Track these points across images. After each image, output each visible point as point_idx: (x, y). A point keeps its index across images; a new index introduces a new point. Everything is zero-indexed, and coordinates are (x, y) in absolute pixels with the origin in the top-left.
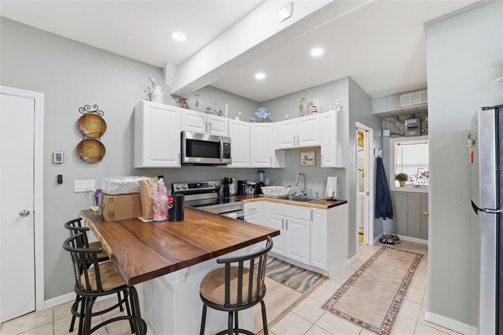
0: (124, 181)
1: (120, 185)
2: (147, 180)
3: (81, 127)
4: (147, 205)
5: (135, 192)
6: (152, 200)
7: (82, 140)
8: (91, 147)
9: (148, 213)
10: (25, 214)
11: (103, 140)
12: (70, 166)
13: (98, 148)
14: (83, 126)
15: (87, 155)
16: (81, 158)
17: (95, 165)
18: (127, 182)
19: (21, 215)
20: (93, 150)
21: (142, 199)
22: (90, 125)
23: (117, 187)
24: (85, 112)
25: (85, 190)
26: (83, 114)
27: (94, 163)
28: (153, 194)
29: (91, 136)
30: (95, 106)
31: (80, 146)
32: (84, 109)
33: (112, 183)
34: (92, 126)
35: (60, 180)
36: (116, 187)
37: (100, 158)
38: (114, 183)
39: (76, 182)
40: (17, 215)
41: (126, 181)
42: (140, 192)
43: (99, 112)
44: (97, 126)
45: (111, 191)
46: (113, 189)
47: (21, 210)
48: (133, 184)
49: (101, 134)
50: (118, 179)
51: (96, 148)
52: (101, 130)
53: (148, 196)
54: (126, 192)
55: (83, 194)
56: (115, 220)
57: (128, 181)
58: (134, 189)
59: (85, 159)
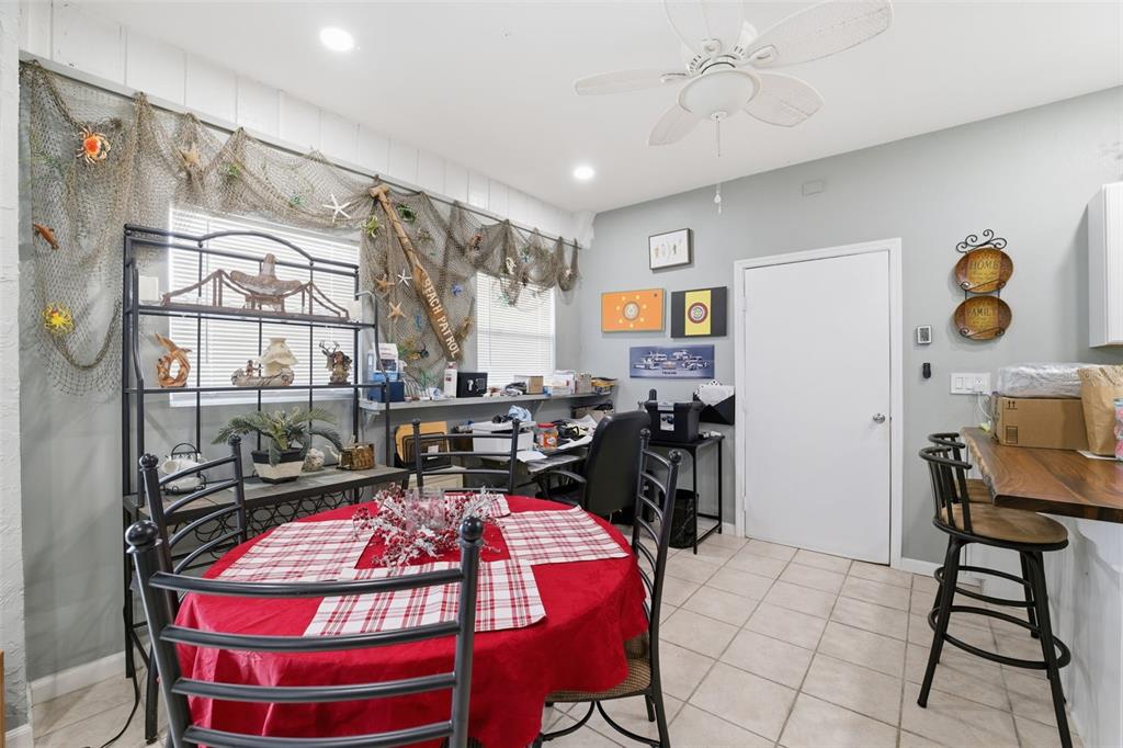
0: (1041, 371)
1: (1032, 377)
2: (1102, 370)
3: (961, 277)
4: (1096, 423)
5: (1069, 394)
6: (1113, 413)
7: (963, 299)
8: (980, 312)
9: (1099, 441)
10: (879, 420)
11: (1005, 295)
12: (944, 350)
13: (996, 312)
14: (965, 275)
15: (973, 328)
16: (962, 333)
17: (992, 344)
18: (1048, 374)
19: (876, 420)
20: (985, 317)
21: (1085, 408)
22: (979, 271)
23: (1025, 382)
24: (969, 248)
25: (969, 392)
26: (964, 254)
27: (987, 340)
28: (1117, 400)
29: (981, 291)
30: (987, 232)
31: (961, 313)
32: (966, 244)
33: (1013, 374)
34: (984, 270)
35: (927, 371)
36: (1022, 381)
37: (999, 331)
38: (1018, 374)
39: (954, 376)
40: (870, 420)
41: (1048, 371)
42: (1082, 397)
43: (994, 242)
44: (992, 270)
45: (1012, 389)
46: (1017, 385)
47: (874, 414)
48: (1065, 377)
49: (1001, 284)
50: (1027, 366)
51: (990, 311)
52: (1001, 276)
53: (1103, 405)
54: (1048, 393)
55: (966, 397)
56: (1019, 445)
57: (1055, 371)
58: (1069, 388)
59: (970, 334)
